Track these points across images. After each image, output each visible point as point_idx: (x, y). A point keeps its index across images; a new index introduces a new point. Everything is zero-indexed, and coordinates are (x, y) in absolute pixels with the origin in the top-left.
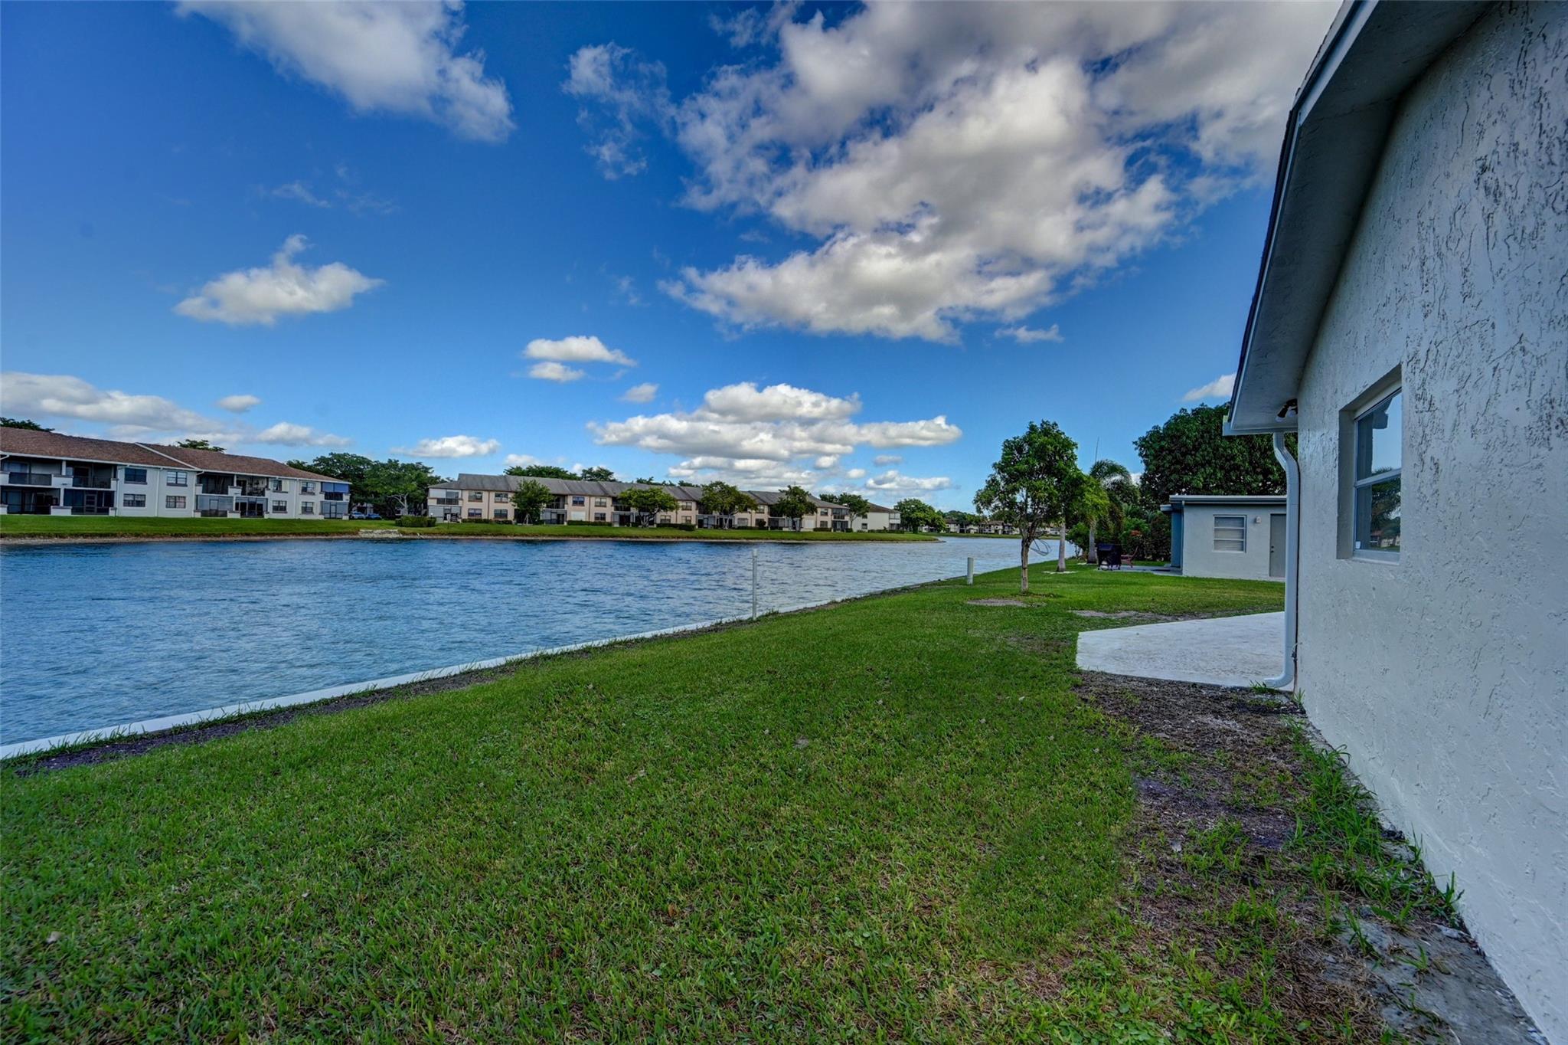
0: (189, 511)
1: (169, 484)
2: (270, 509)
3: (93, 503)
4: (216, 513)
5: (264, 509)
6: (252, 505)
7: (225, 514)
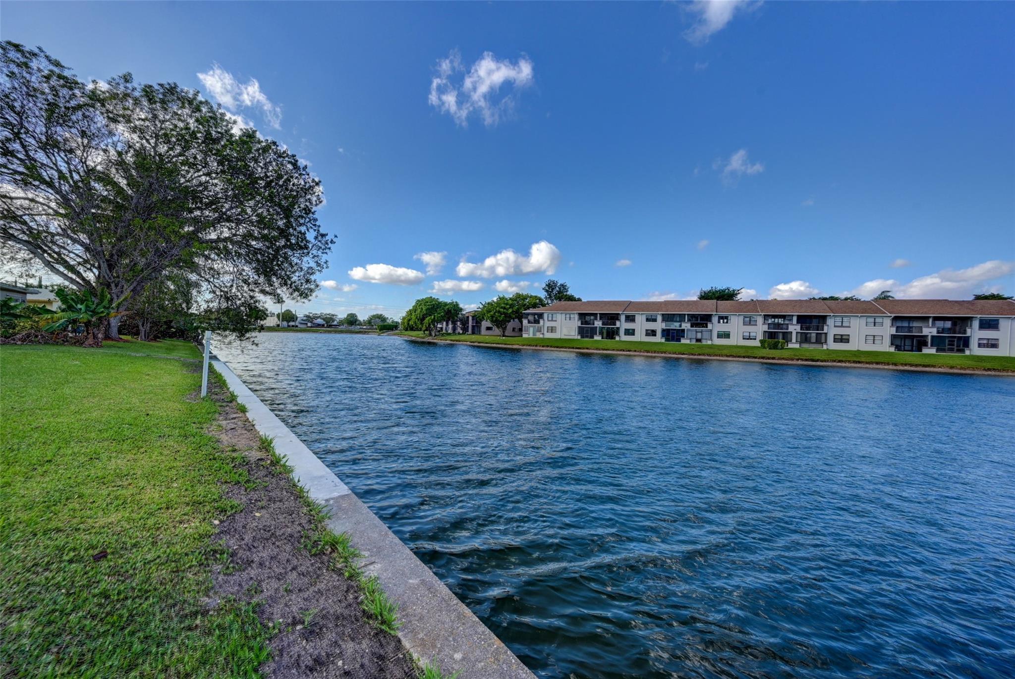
3: (953, 345)
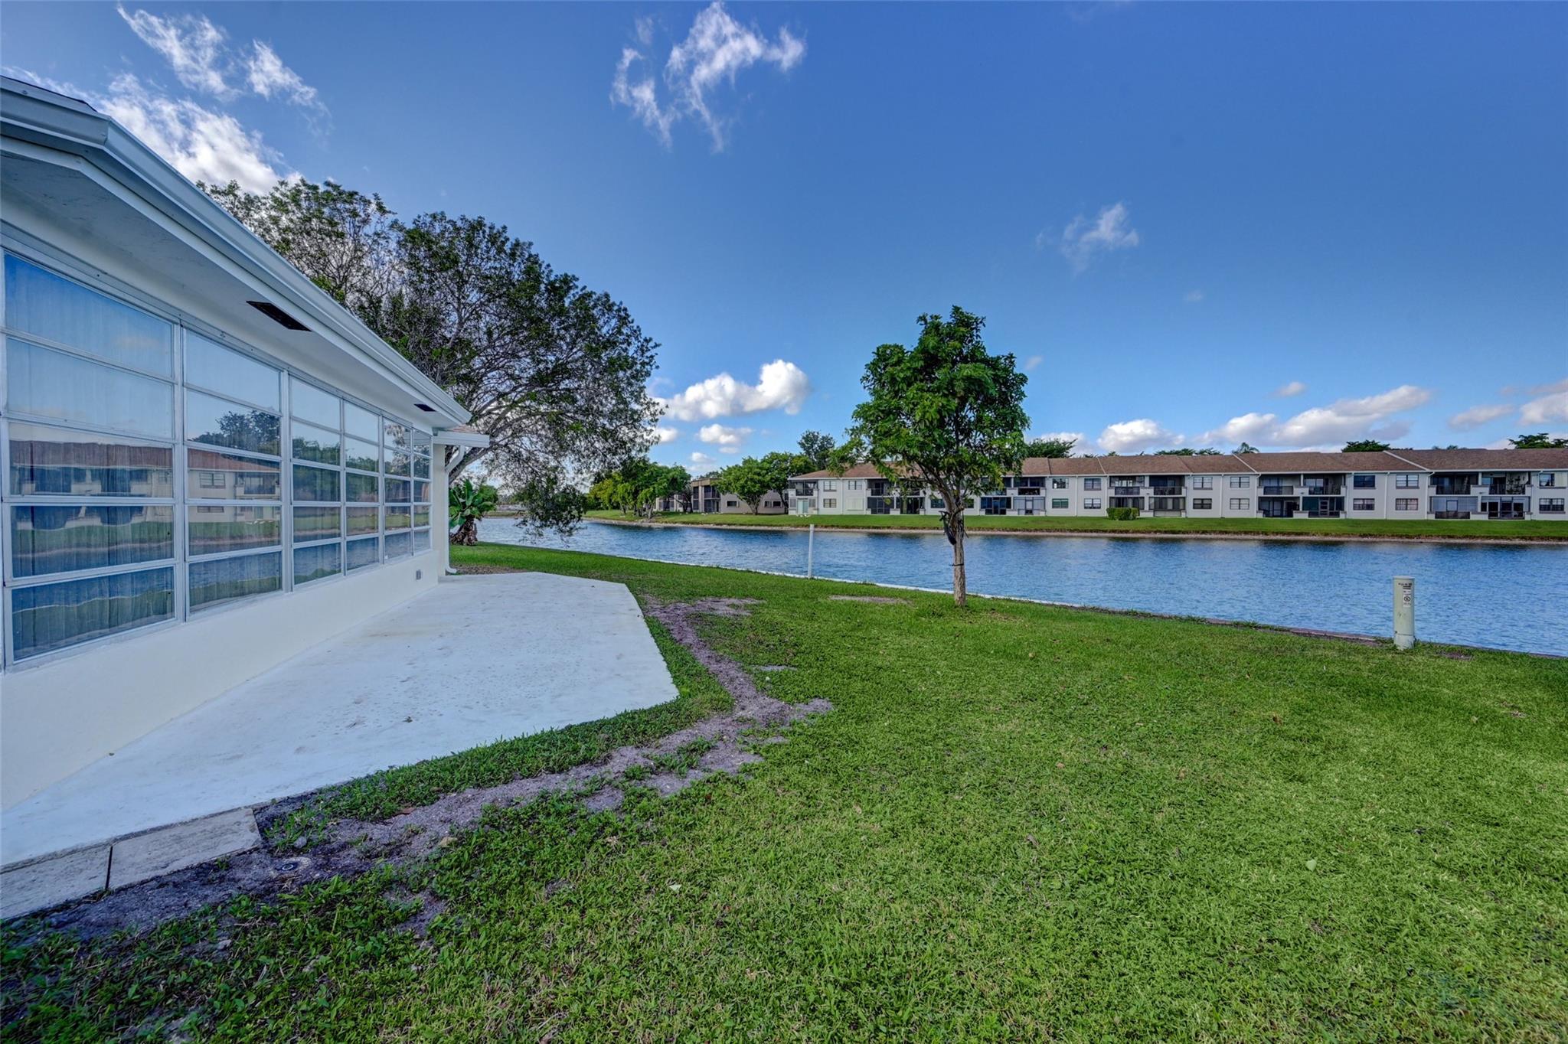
0: (1422, 513)
1: (1398, 488)
2: (1535, 508)
3: (1327, 507)
4: (1455, 515)
5: (1525, 509)
6: (1506, 506)
7: (1467, 516)
